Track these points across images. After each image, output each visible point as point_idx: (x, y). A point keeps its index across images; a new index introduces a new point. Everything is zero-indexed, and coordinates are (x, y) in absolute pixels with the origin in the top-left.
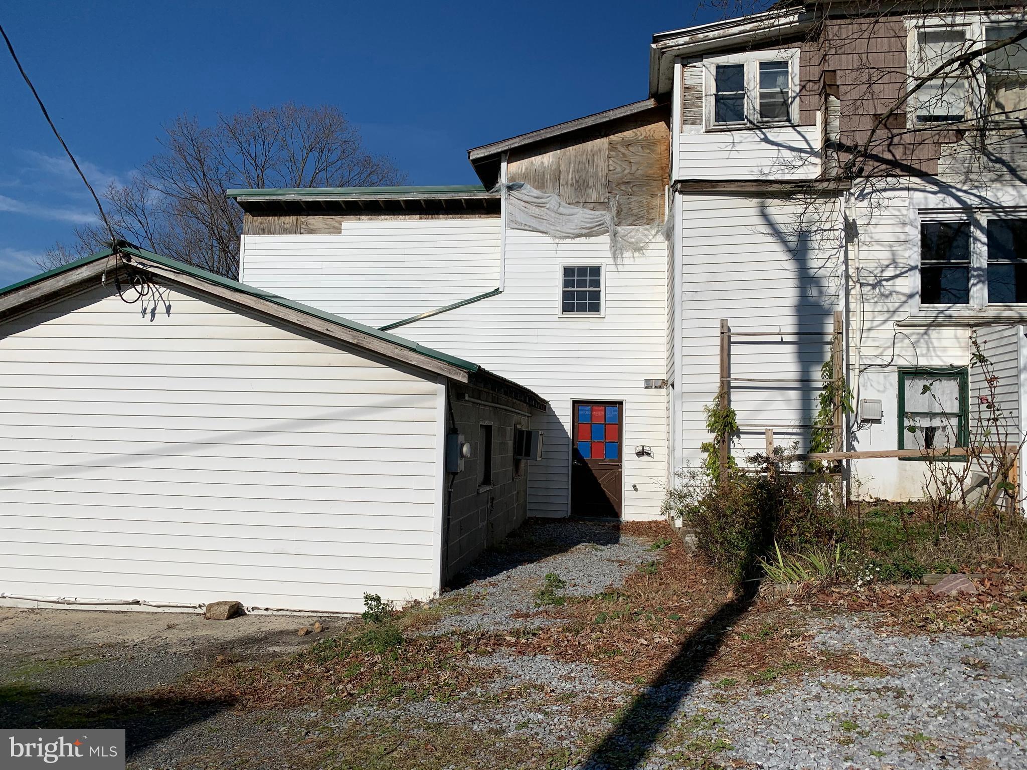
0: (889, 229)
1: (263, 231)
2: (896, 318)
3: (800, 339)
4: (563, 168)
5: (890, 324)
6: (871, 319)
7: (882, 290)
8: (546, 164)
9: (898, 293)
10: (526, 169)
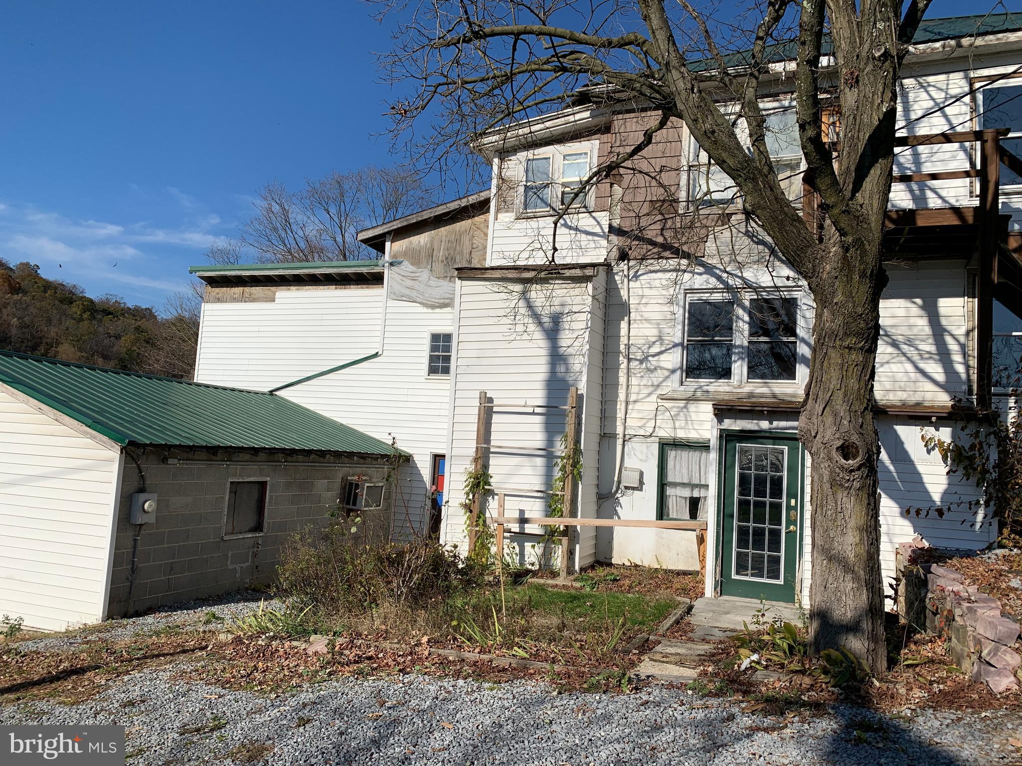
0: (658, 308)
1: (219, 300)
2: (659, 392)
3: (548, 411)
4: (436, 247)
5: (654, 398)
6: (636, 391)
7: (649, 365)
8: (422, 243)
9: (662, 368)
10: (406, 248)
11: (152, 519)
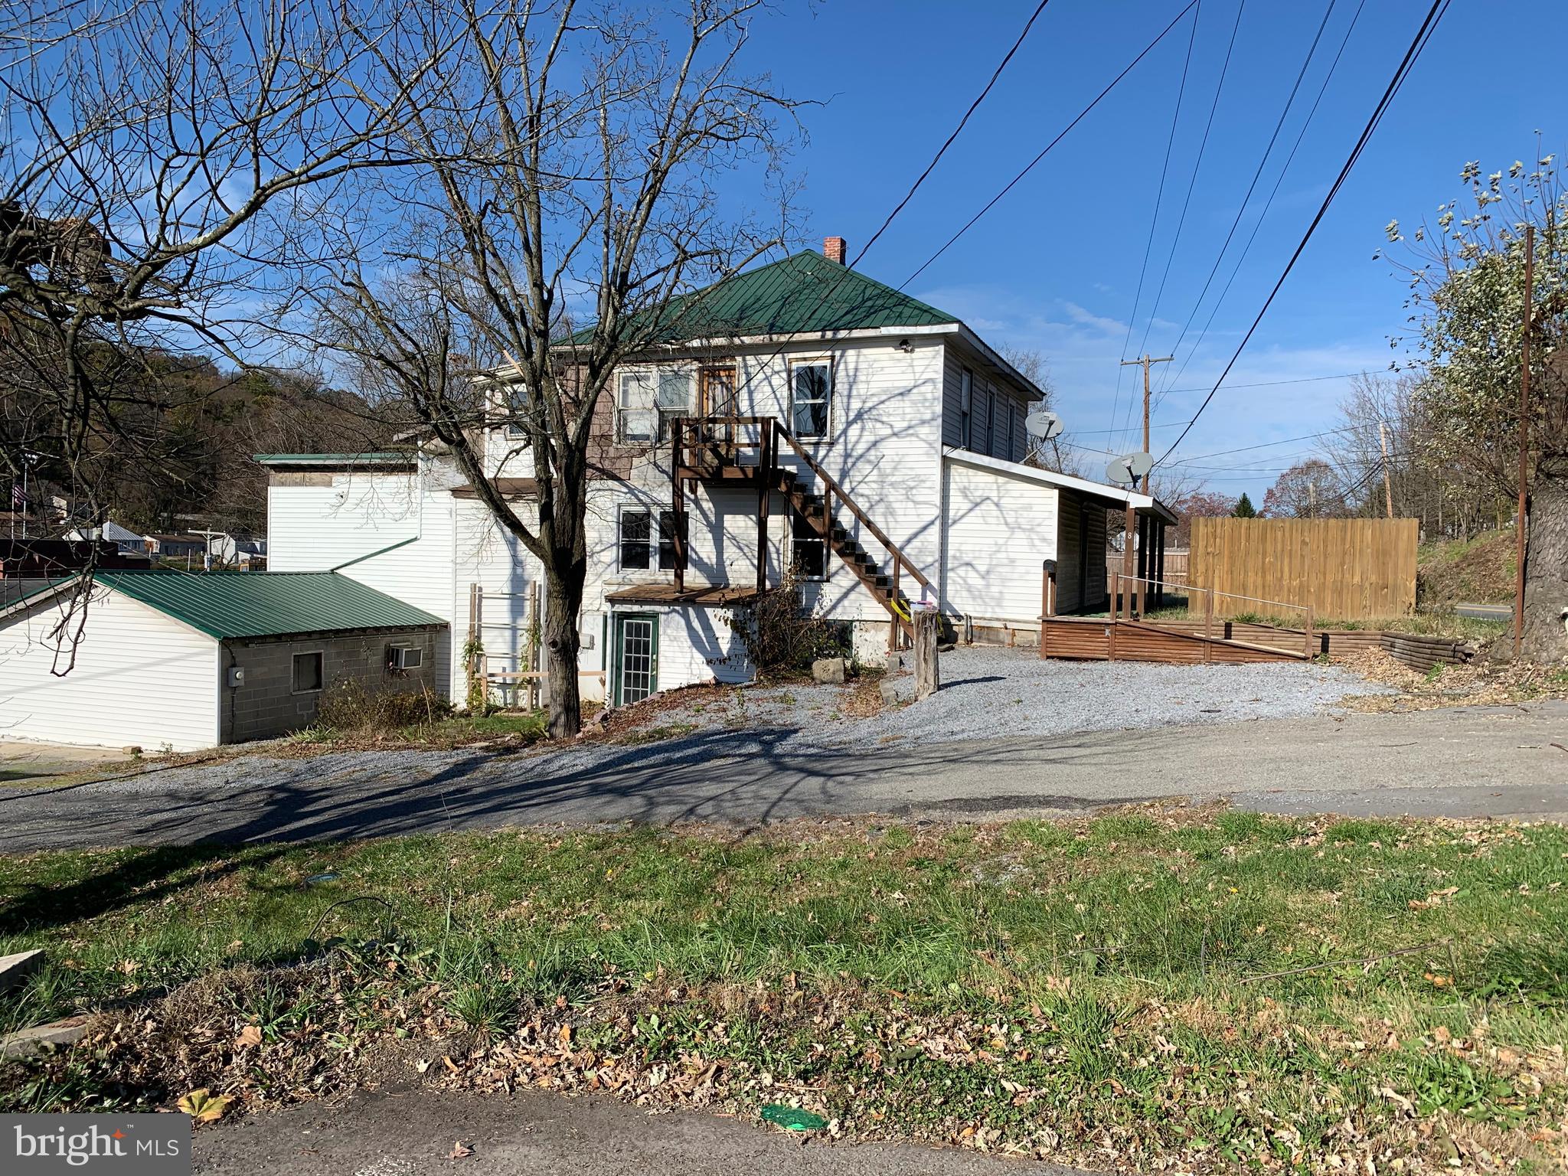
1: (283, 484)
2: (602, 579)
3: (511, 597)
11: (242, 683)
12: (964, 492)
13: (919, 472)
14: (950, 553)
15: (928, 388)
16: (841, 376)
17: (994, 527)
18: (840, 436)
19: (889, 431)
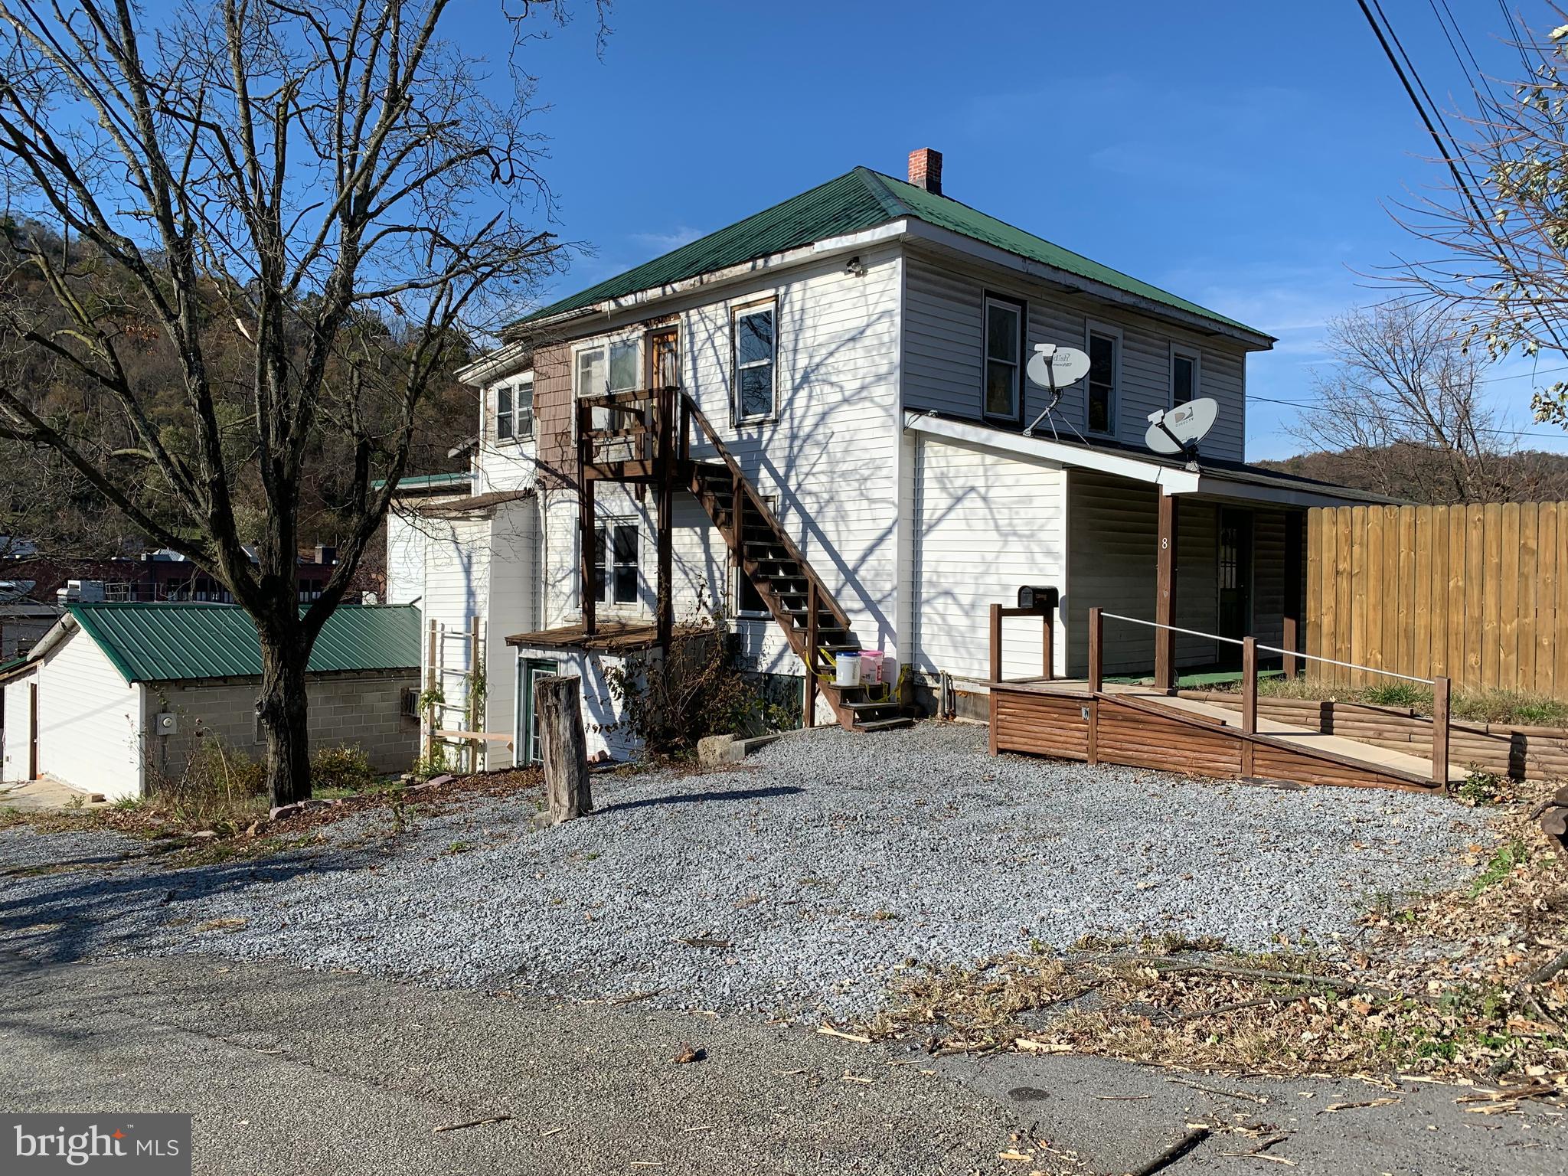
2: (563, 615)
12: (941, 479)
13: (875, 454)
14: (925, 577)
15: (882, 327)
16: (786, 319)
17: (980, 535)
18: (785, 410)
19: (838, 397)
